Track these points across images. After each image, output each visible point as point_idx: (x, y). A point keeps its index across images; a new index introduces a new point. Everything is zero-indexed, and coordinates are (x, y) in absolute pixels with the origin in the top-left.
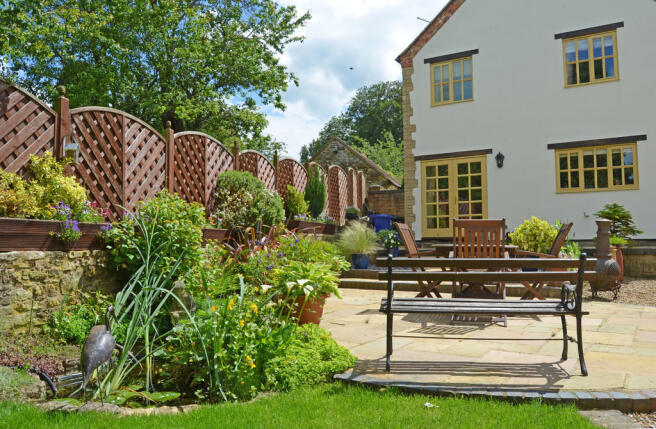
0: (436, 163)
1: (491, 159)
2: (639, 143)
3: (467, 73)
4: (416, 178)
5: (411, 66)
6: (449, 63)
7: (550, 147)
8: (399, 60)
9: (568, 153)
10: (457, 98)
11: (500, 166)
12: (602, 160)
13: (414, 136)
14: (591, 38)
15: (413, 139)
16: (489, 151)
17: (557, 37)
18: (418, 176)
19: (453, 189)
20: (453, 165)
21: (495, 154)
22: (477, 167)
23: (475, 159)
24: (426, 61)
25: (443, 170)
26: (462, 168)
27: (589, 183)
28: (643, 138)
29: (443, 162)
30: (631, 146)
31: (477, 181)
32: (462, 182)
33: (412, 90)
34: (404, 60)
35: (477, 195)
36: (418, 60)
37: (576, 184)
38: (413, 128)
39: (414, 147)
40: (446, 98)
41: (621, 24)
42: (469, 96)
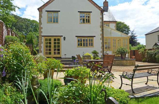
0: (48, 38)
1: (62, 38)
2: (94, 37)
3: (57, 16)
4: (42, 41)
5: (42, 11)
6: (52, 13)
7: (76, 36)
8: (38, 9)
9: (80, 38)
10: (54, 22)
11: (64, 40)
12: (87, 40)
13: (42, 30)
14: (85, 13)
15: (42, 31)
16: (62, 36)
17: (79, 12)
18: (43, 41)
19: (52, 45)
20: (53, 39)
21: (63, 37)
22: (59, 40)
23: (58, 38)
24: (46, 11)
25: (50, 40)
26: (55, 40)
27: (84, 45)
28: (95, 36)
29: (50, 38)
30: (92, 38)
31: (59, 43)
32: (55, 43)
33: (42, 18)
34: (40, 10)
35: (59, 46)
36: (44, 10)
37: (81, 45)
38: (42, 28)
39: (42, 33)
40: (51, 21)
41: (91, 12)
42: (57, 22)
